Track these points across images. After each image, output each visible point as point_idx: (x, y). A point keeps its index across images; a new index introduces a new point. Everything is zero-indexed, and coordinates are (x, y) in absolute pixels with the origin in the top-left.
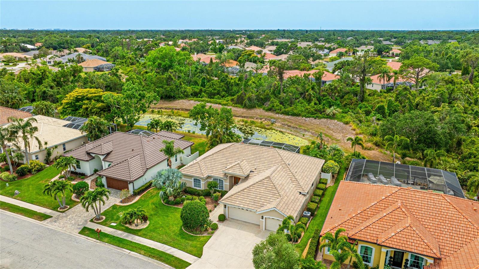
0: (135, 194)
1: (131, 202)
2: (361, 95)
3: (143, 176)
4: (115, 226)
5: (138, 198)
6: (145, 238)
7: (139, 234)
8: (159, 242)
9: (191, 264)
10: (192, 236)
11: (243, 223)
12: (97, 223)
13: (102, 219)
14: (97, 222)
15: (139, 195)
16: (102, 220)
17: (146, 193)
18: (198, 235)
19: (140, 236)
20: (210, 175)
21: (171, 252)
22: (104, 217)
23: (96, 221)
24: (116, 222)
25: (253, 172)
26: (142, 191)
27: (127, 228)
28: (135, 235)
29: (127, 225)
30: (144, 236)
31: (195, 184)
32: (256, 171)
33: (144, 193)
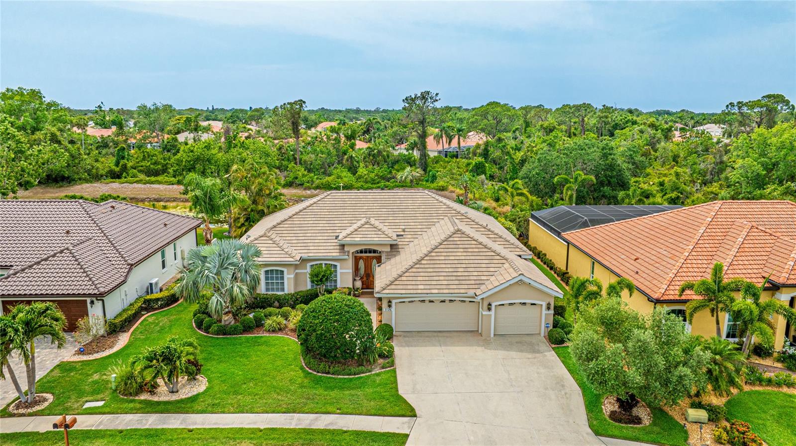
0: (114, 329)
1: (111, 347)
2: (423, 161)
3: (124, 282)
4: (103, 407)
5: (123, 339)
6: (224, 412)
7: (196, 407)
8: (273, 412)
9: (407, 436)
10: (351, 380)
11: (436, 334)
12: (30, 415)
13: (45, 400)
14: (29, 410)
15: (125, 331)
16: (46, 404)
17: (140, 324)
18: (362, 375)
19: (203, 412)
20: (305, 256)
21: (326, 426)
22: (50, 397)
23: (21, 411)
24: (99, 396)
25: (402, 235)
26: (129, 322)
27: (147, 403)
28: (187, 413)
29: (144, 397)
30: (215, 408)
31: (267, 284)
32: (406, 233)
33: (135, 327)
